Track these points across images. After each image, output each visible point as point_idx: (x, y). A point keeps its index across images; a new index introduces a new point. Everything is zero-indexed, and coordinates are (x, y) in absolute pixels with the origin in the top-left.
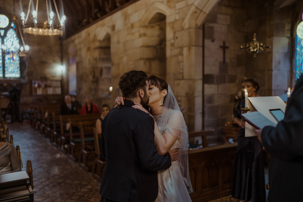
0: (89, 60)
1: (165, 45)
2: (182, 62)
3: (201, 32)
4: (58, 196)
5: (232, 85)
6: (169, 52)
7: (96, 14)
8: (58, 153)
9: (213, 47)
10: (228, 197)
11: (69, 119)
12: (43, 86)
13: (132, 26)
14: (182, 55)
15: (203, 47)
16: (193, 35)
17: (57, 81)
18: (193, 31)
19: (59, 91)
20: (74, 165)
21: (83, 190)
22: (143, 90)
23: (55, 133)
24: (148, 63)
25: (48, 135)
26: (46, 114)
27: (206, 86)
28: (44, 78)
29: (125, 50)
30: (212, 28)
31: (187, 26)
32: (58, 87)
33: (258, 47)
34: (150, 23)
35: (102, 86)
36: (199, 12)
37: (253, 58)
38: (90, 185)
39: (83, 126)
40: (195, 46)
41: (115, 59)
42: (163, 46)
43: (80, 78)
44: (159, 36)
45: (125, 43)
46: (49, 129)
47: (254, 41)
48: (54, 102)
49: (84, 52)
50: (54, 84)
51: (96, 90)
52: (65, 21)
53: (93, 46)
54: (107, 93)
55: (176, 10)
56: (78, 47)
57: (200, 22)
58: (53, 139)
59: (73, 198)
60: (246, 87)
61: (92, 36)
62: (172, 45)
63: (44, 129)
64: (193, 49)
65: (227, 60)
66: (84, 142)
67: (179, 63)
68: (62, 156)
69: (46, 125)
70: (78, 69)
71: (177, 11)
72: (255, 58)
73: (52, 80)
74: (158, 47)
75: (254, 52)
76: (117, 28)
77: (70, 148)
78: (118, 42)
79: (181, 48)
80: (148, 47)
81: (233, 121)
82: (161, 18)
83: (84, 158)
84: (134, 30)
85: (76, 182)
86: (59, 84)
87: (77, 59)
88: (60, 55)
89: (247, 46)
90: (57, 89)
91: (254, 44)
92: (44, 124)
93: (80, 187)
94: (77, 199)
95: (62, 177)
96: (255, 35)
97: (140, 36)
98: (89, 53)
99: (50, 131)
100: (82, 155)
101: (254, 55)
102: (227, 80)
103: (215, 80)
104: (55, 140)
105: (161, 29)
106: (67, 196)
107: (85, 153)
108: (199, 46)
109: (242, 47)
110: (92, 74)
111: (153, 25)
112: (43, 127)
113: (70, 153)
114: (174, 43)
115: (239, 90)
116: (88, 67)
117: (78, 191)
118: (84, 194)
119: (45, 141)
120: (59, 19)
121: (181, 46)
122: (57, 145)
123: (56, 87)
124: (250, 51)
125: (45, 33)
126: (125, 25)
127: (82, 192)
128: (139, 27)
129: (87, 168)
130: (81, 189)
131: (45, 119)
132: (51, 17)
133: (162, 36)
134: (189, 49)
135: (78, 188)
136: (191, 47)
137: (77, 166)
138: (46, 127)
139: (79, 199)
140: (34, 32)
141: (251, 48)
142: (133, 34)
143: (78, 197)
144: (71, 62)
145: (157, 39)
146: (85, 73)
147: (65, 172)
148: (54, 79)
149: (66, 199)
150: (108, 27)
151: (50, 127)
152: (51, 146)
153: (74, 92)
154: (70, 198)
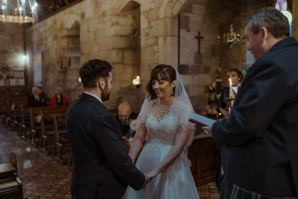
0: (56, 49)
1: (139, 34)
2: (158, 52)
3: (177, 21)
4: (35, 190)
5: (206, 75)
6: (143, 43)
7: (63, 1)
8: (28, 146)
9: (188, 37)
10: (207, 185)
11: (40, 111)
12: (5, 77)
13: (104, 14)
14: (158, 45)
15: (179, 37)
16: (169, 25)
17: (20, 71)
18: (168, 20)
19: (22, 82)
20: (47, 159)
21: (60, 183)
23: (24, 126)
24: (120, 53)
25: (16, 128)
26: (13, 107)
28: (6, 69)
29: (95, 39)
30: (188, 18)
31: (162, 16)
32: (22, 78)
33: (235, 37)
34: (122, 12)
35: (71, 77)
36: (174, 1)
37: (230, 49)
38: (67, 178)
39: (57, 118)
40: (171, 36)
41: (85, 48)
42: (136, 35)
43: (46, 69)
44: (132, 25)
45: (95, 32)
46: (16, 122)
47: (231, 31)
48: (17, 94)
49: (50, 41)
50: (17, 75)
51: (64, 81)
52: (37, 8)
53: (60, 34)
54: (76, 84)
56: (44, 36)
57: (175, 12)
58: (21, 132)
59: (51, 191)
60: (231, 76)
61: (59, 23)
62: (147, 34)
63: (10, 122)
64: (169, 39)
65: (202, 51)
66: (58, 134)
67: (154, 53)
68: (33, 150)
69: (12, 118)
70: (43, 59)
71: (152, 0)
72: (231, 48)
73: (14, 71)
74: (131, 37)
75: (230, 43)
76: (86, 16)
77: (42, 141)
78: (88, 31)
79: (157, 38)
80: (121, 36)
81: (208, 112)
83: (58, 151)
84: (105, 19)
85: (52, 176)
86: (22, 75)
87: (43, 48)
88: (23, 43)
89: (224, 37)
90: (20, 80)
91: (231, 35)
92: (10, 117)
93: (57, 180)
94: (55, 192)
95: (37, 170)
96: (232, 25)
97: (113, 25)
98: (55, 42)
99: (18, 124)
100: (56, 148)
101: (231, 46)
102: (201, 70)
103: (190, 71)
104: (23, 133)
105: (134, 18)
106: (44, 190)
107: (60, 146)
108: (175, 36)
109: (219, 37)
110: (60, 64)
111: (125, 13)
112: (9, 120)
113: (41, 147)
114: (149, 32)
115: (214, 81)
116: (55, 56)
117: (55, 184)
118: (62, 187)
119: (12, 135)
120: (31, 5)
121: (156, 35)
122: (26, 139)
123: (19, 78)
124: (226, 42)
125: (15, 20)
126: (96, 13)
127: (59, 185)
128: (111, 15)
129: (62, 161)
130: (58, 182)
131: (11, 112)
132: (23, 4)
133: (135, 26)
134: (165, 39)
135: (55, 181)
136: (167, 37)
137: (50, 159)
138: (13, 120)
139: (57, 192)
140: (2, 19)
141: (228, 39)
142: (104, 22)
143: (56, 190)
144: (35, 51)
145: (130, 28)
146: (52, 63)
147: (39, 166)
148: (17, 69)
149: (44, 192)
150: (77, 14)
151: (17, 120)
152: (19, 140)
153: (40, 83)
154: (48, 191)
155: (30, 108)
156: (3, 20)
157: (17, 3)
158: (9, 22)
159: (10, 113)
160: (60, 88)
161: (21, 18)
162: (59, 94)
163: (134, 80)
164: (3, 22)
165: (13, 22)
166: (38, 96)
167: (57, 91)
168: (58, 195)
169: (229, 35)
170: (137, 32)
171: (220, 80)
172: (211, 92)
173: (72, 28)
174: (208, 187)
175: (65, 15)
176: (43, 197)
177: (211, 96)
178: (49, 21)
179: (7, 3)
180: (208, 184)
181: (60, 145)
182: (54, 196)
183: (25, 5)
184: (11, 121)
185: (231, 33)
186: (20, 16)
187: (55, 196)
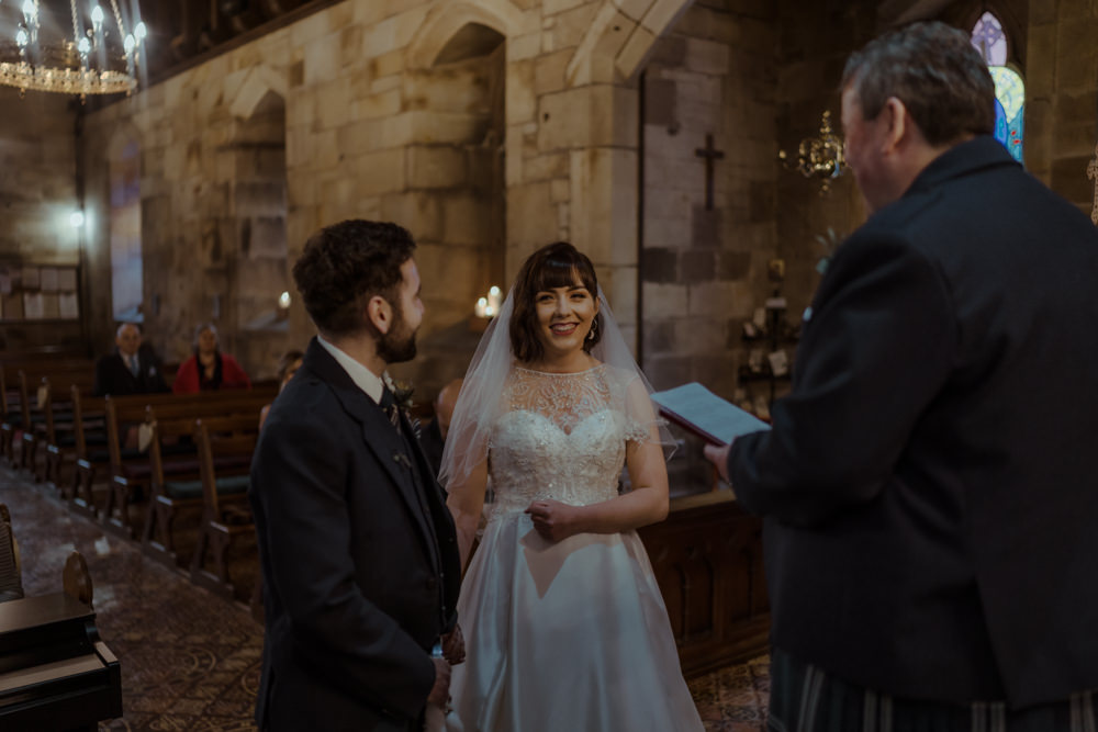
0: (197, 190)
1: (501, 138)
2: (567, 202)
3: (634, 96)
5: (733, 285)
6: (514, 171)
7: (224, 20)
8: (99, 536)
9: (672, 152)
10: (745, 666)
11: (148, 409)
12: (6, 287)
13: (374, 68)
14: (567, 177)
15: (641, 151)
16: (607, 108)
17: (60, 268)
18: (605, 93)
19: (69, 307)
21: (229, 665)
22: (384, 302)
23: (84, 464)
24: (431, 207)
25: (52, 473)
26: (43, 394)
27: (650, 288)
28: (12, 259)
29: (342, 158)
30: (671, 84)
31: (583, 77)
32: (68, 293)
33: (839, 156)
34: (439, 60)
35: (250, 288)
36: (627, 27)
37: (821, 194)
38: (252, 647)
40: (614, 147)
41: (303, 189)
42: (486, 144)
43: (157, 260)
44: (472, 108)
45: (342, 131)
46: (54, 450)
47: (824, 134)
48: (49, 349)
49: (173, 161)
50: (51, 280)
51: (227, 302)
53: (211, 138)
54: (270, 314)
55: (543, 18)
56: (150, 142)
57: (630, 63)
58: (74, 487)
59: (200, 694)
61: (208, 100)
62: (529, 141)
63: (30, 451)
64: (607, 159)
65: (720, 201)
66: (214, 492)
67: (556, 205)
68: (118, 549)
69: (40, 436)
70: (147, 224)
71: (549, 22)
72: (826, 193)
73: (42, 267)
74: (470, 149)
75: (823, 174)
76: (310, 75)
77: (155, 514)
78: (317, 128)
79: (564, 153)
80: (434, 146)
82: (483, 45)
83: (217, 550)
84: (379, 86)
85: (199, 639)
86: (70, 281)
87: (147, 187)
88: (73, 168)
89: (802, 152)
90: (62, 299)
91: (824, 148)
92: (31, 431)
93: (216, 655)
94: (213, 697)
95: (139, 621)
96: (827, 114)
97: (405, 106)
98: (194, 165)
99: (60, 455)
100: (207, 539)
101: (824, 184)
102: (718, 269)
103: (679, 270)
104: (81, 489)
105: (480, 82)
106: (170, 690)
107: (223, 532)
108: (626, 148)
109: (782, 155)
110: (210, 243)
111: (450, 66)
112: (25, 441)
113: (151, 537)
114: (536, 134)
115: (758, 303)
116: (192, 216)
117: (211, 668)
118: (239, 678)
119: (39, 497)
120: (122, 33)
121: (563, 145)
122: (92, 509)
123: (58, 292)
124: (808, 170)
125: (63, 83)
126: (346, 65)
127: (226, 672)
128: (399, 73)
129: (230, 587)
130: (219, 660)
131: (34, 413)
132: (95, 27)
133: (485, 110)
134: (594, 158)
135: (208, 657)
136: (601, 151)
137: (185, 581)
138: (43, 444)
139: (220, 696)
140: (17, 78)
141: (813, 159)
142: (374, 98)
143: (216, 690)
144: (118, 196)
145: (466, 117)
146: (182, 240)
147: (145, 606)
148: (50, 260)
149: (171, 696)
150: (275, 68)
151: (57, 444)
152: (65, 515)
153: (135, 310)
154: (188, 695)
155: (107, 397)
156: (18, 82)
157: (72, 24)
158: (43, 89)
159: (29, 419)
160: (213, 330)
161: (87, 75)
162: (208, 353)
163: (482, 302)
164: (18, 89)
165: (55, 90)
166: (136, 358)
167: (200, 341)
168: (223, 709)
169: (816, 146)
170: (491, 133)
171: (780, 303)
172: (748, 342)
173: (257, 117)
174: (752, 672)
175: (230, 69)
176: (169, 715)
177: (748, 355)
178: (174, 88)
179: (39, 22)
180: (752, 662)
181: (225, 529)
182: (209, 711)
183: (105, 29)
184: (34, 444)
185: (824, 142)
186: (83, 69)
187: (212, 710)
